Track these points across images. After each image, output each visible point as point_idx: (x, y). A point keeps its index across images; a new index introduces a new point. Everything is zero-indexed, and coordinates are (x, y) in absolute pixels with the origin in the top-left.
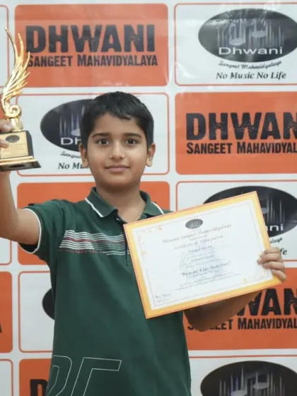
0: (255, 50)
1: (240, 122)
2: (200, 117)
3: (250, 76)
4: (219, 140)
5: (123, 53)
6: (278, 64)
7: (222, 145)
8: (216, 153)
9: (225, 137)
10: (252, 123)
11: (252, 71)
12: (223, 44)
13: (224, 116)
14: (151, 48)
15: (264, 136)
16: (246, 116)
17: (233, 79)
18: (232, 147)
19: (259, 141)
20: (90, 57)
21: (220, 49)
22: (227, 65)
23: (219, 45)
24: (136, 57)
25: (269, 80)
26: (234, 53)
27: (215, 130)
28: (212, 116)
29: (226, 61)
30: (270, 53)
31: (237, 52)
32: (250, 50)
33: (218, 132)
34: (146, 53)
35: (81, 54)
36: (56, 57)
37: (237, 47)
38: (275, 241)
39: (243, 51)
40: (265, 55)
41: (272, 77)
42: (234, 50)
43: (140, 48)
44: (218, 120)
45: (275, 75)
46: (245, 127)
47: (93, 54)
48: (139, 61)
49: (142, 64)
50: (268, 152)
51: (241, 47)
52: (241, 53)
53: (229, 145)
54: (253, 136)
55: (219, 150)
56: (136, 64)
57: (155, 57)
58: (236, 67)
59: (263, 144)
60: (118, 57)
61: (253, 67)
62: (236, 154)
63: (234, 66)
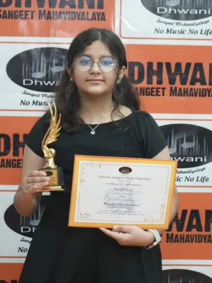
0: (188, 10)
1: (173, 70)
2: (140, 65)
3: (182, 32)
4: (155, 85)
5: (77, 10)
6: (206, 22)
7: (157, 88)
8: (152, 95)
9: (160, 82)
10: (183, 71)
11: (185, 28)
12: (161, 5)
13: (160, 65)
14: (101, 6)
15: (193, 83)
16: (178, 65)
17: (169, 34)
18: (165, 90)
19: (188, 86)
20: (49, 12)
21: (158, 9)
22: (164, 22)
23: (157, 5)
24: (87, 13)
25: (198, 36)
26: (170, 12)
27: (152, 77)
28: (150, 65)
29: (163, 19)
30: (200, 13)
31: (172, 12)
32: (183, 10)
33: (155, 78)
34: (96, 10)
35: (42, 9)
36: (21, 11)
37: (173, 7)
38: (200, 170)
39: (177, 11)
40: (195, 14)
41: (201, 33)
42: (170, 10)
43: (91, 6)
44: (155, 68)
45: (203, 32)
46: (177, 74)
47: (52, 10)
48: (90, 17)
49: (92, 19)
50: (196, 96)
51: (176, 7)
52: (175, 12)
53: (164, 89)
54: (183, 82)
55: (154, 93)
56: (88, 20)
57: (103, 14)
58: (171, 24)
59: (191, 89)
60: (72, 12)
61: (185, 25)
62: (169, 97)
63: (169, 23)
